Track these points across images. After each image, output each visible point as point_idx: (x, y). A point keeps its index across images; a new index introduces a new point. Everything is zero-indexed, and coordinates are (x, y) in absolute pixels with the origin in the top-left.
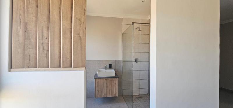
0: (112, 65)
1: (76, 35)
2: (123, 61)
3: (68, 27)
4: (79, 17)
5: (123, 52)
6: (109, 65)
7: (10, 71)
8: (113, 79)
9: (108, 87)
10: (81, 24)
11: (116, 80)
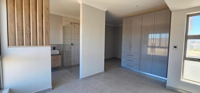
0: (56, 48)
1: (46, 31)
2: (64, 45)
3: (41, 26)
4: (46, 22)
5: (63, 39)
6: (53, 47)
7: (8, 47)
8: (58, 56)
9: (54, 61)
10: (47, 25)
11: (60, 56)
